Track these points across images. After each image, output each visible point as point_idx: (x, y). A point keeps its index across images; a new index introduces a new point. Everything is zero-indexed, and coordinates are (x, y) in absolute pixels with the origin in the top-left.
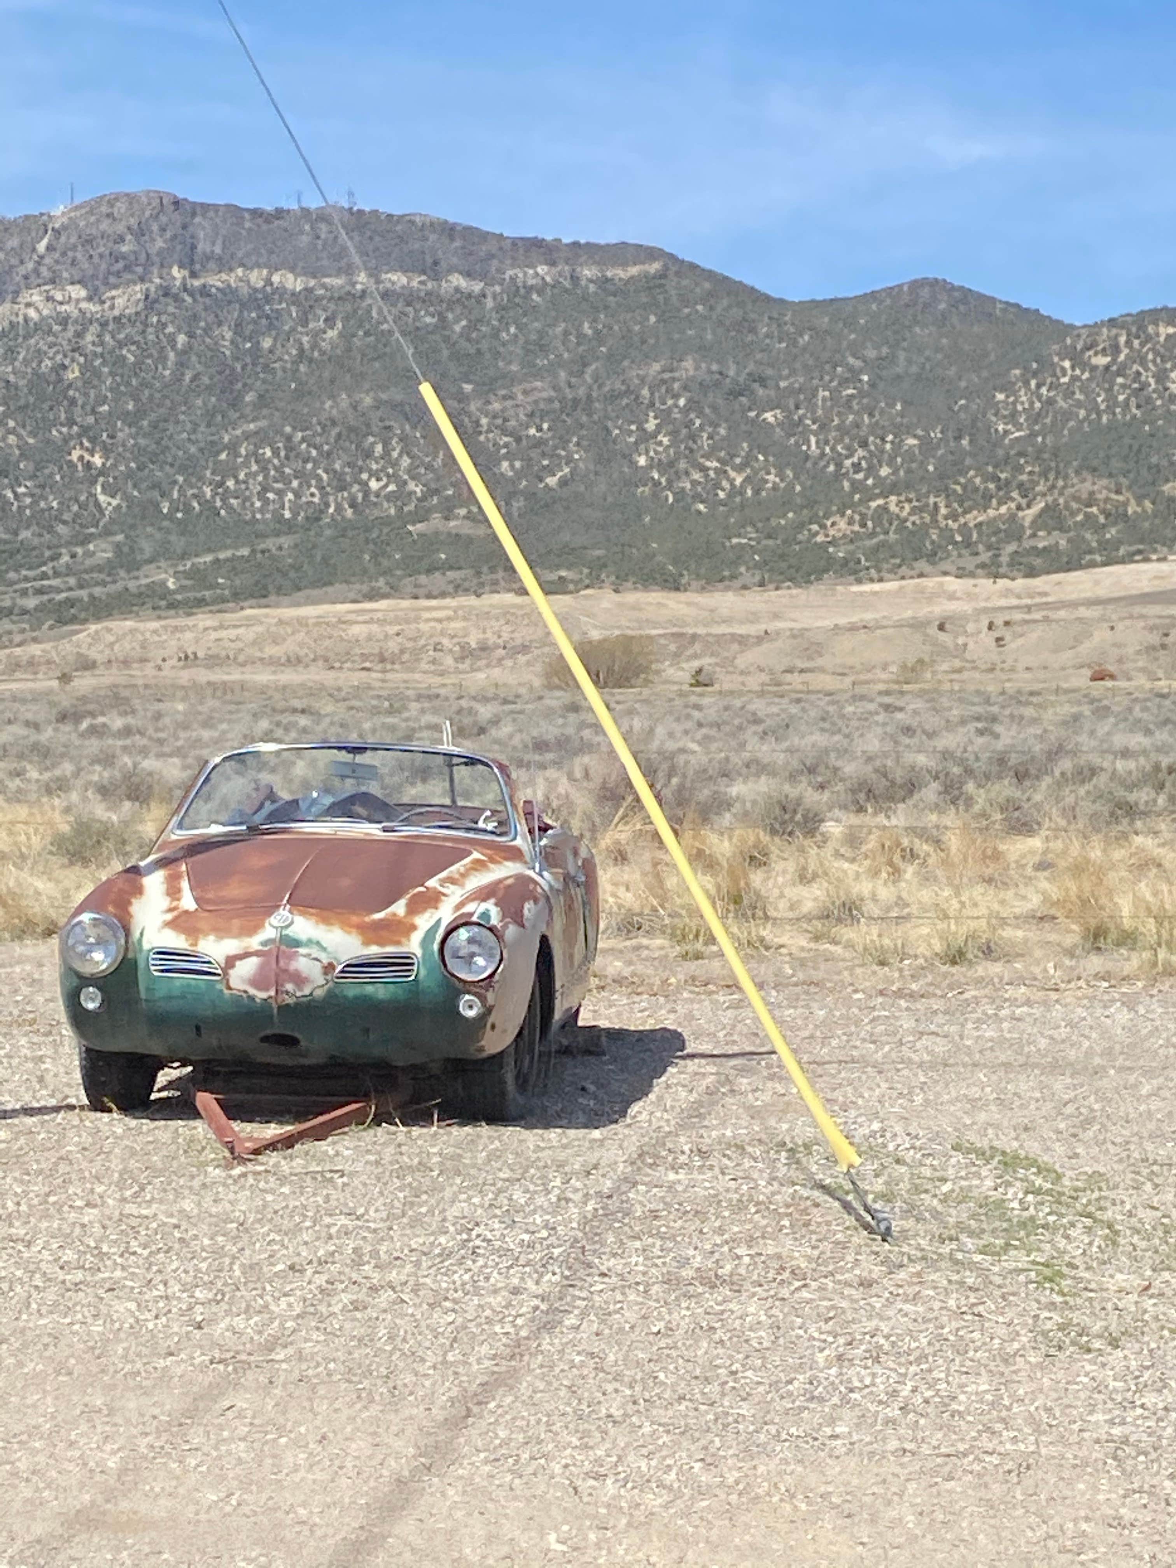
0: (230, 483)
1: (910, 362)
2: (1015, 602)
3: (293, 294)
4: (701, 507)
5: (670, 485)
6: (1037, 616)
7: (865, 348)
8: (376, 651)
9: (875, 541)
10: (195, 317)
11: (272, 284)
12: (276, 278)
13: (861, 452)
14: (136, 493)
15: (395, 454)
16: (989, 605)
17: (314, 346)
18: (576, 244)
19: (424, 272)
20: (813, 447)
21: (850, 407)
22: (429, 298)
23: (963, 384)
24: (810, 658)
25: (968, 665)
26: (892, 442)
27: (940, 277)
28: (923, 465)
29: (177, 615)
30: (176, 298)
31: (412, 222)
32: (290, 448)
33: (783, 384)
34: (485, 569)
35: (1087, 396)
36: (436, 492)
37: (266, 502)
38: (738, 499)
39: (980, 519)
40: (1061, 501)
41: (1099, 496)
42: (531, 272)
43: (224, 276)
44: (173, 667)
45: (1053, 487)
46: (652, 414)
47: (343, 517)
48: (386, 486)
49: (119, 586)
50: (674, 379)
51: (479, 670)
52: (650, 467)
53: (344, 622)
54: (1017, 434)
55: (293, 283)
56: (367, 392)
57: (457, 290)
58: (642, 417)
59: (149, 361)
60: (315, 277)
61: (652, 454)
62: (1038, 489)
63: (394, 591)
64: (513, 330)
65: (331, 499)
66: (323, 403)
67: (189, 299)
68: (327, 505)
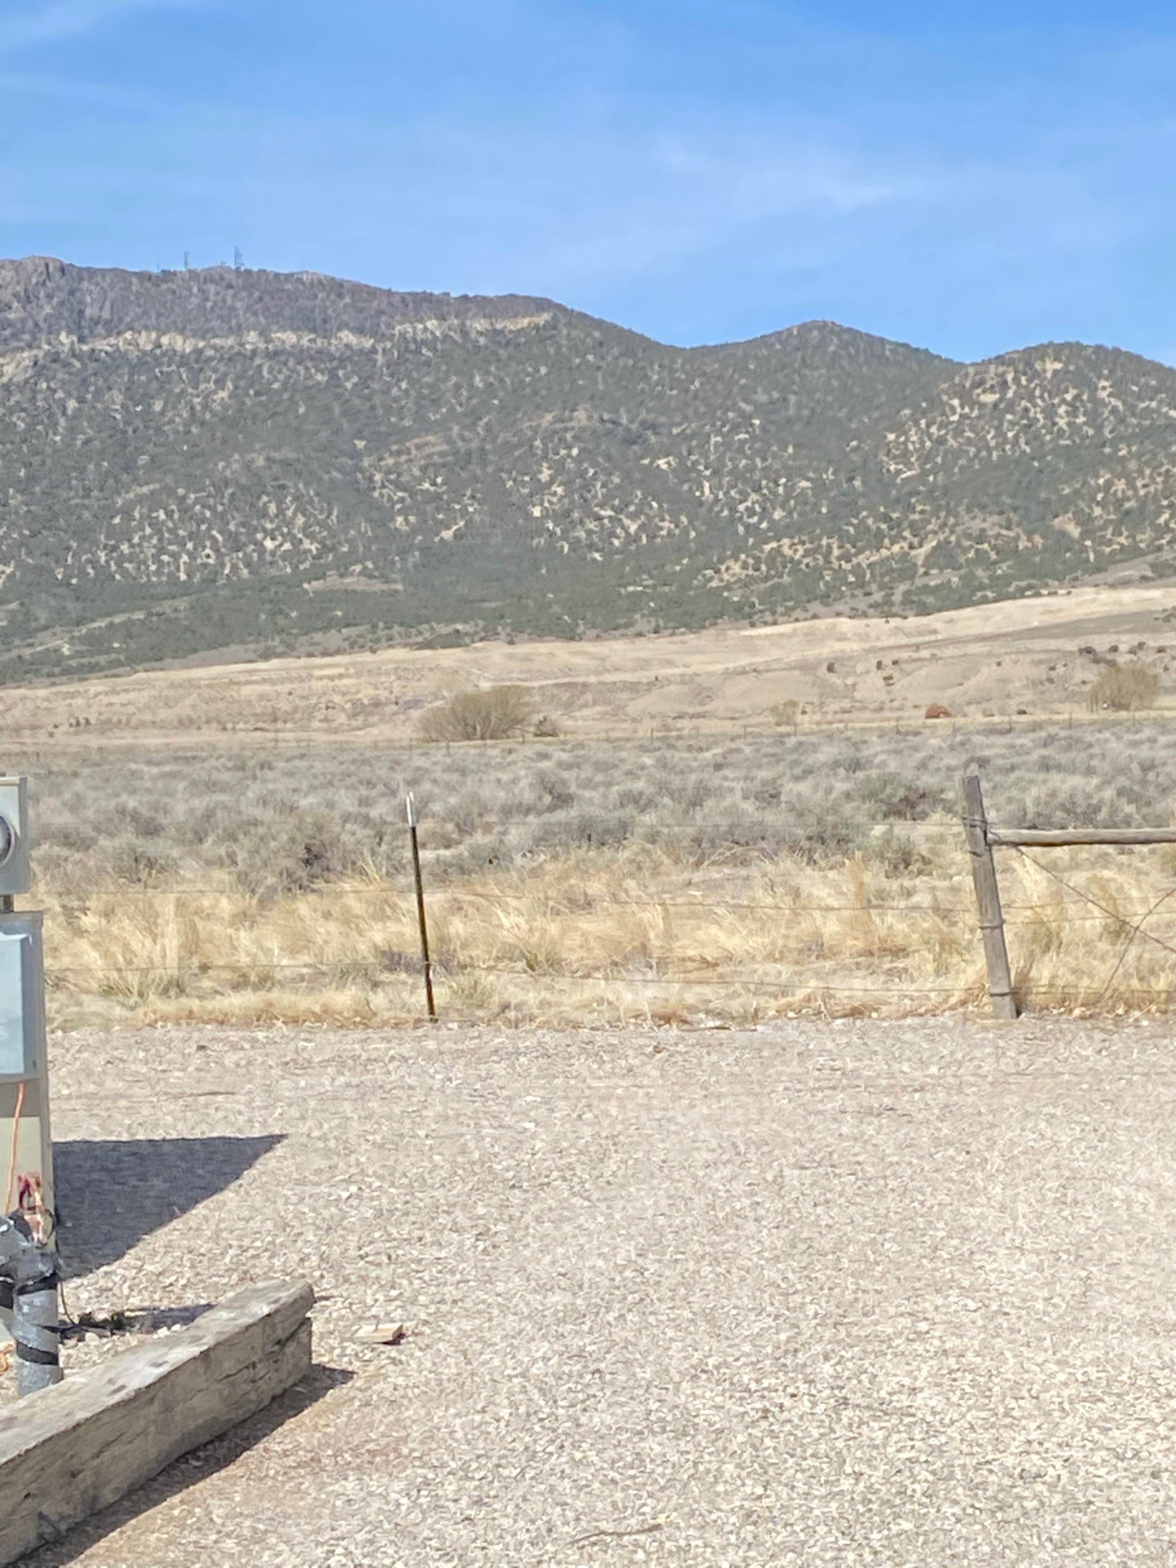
0: (125, 548)
1: (799, 406)
2: (904, 641)
3: (182, 356)
4: (597, 556)
5: (565, 536)
6: (925, 653)
7: (755, 393)
8: (270, 711)
9: (769, 583)
10: (85, 382)
11: (160, 346)
12: (165, 340)
13: (754, 497)
14: (30, 561)
15: (289, 513)
16: (879, 644)
17: (205, 407)
18: (465, 297)
19: (313, 330)
20: (707, 491)
21: (743, 452)
22: (321, 356)
23: (854, 426)
24: (702, 704)
25: (858, 705)
26: (785, 485)
27: (829, 319)
28: (816, 507)
29: (71, 681)
30: (67, 365)
31: (300, 281)
32: (185, 510)
33: (675, 431)
34: (381, 625)
35: (977, 434)
36: (333, 549)
37: (161, 564)
38: (633, 547)
39: (872, 559)
40: (953, 539)
41: (990, 533)
42: (420, 326)
43: (113, 341)
44: (66, 733)
45: (945, 525)
46: (545, 465)
47: (239, 578)
48: (281, 545)
49: (15, 653)
50: (566, 430)
51: (372, 725)
52: (545, 516)
53: (236, 683)
54: (909, 473)
55: (183, 344)
56: (259, 452)
57: (348, 346)
58: (535, 468)
59: (40, 427)
60: (203, 338)
61: (546, 504)
62: (930, 527)
63: (290, 650)
64: (404, 385)
65: (227, 559)
66: (216, 465)
67: (78, 364)
68: (223, 565)
